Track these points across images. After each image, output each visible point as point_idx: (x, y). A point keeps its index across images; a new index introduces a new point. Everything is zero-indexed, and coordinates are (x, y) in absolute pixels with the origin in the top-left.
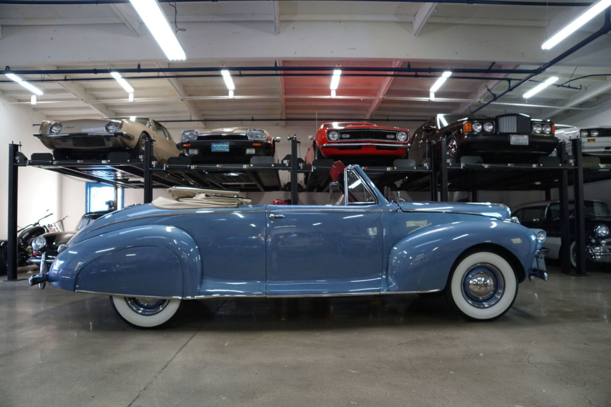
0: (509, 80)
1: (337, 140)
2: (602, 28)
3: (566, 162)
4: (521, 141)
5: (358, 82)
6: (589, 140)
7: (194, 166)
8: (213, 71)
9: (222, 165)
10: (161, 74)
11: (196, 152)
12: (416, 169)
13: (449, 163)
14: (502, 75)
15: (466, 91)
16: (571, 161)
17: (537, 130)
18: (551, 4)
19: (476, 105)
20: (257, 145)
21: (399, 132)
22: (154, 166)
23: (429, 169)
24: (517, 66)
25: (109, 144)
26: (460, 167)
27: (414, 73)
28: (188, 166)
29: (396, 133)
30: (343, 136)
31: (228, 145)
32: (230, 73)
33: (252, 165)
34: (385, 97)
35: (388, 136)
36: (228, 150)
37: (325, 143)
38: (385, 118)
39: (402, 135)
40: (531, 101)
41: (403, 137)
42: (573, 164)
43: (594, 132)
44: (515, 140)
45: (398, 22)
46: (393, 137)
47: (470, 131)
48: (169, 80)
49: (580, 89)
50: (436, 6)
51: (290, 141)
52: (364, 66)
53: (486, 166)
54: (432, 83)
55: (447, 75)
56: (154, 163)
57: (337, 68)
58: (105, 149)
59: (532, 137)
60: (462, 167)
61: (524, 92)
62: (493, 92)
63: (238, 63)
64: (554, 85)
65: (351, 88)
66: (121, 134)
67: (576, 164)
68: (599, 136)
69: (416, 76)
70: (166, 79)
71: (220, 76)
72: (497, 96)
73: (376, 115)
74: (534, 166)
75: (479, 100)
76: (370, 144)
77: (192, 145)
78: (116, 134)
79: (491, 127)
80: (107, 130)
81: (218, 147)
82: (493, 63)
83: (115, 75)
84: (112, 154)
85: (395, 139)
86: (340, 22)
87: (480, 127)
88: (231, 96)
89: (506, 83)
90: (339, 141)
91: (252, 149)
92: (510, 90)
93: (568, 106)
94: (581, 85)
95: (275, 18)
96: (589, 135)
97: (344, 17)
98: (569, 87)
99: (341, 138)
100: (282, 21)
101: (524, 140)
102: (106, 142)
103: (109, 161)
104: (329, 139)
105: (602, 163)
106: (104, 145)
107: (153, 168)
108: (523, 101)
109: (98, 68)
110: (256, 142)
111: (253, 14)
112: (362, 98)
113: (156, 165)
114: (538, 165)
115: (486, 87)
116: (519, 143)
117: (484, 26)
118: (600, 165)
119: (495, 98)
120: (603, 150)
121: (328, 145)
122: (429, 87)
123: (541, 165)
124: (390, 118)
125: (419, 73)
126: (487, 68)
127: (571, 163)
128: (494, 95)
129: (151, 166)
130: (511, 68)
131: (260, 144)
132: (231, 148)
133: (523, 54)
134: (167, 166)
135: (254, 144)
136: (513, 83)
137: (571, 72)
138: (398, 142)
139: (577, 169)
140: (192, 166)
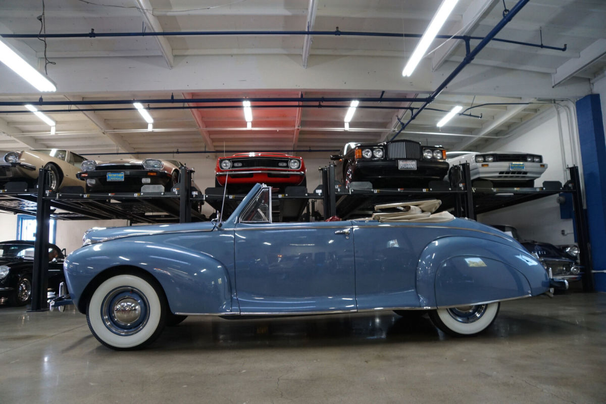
0: (412, 109)
1: (229, 168)
2: (465, 59)
3: (456, 186)
4: (409, 167)
5: (273, 113)
6: (483, 165)
7: (87, 195)
9: (114, 194)
10: (74, 107)
11: (93, 182)
12: (308, 196)
13: (337, 189)
14: (407, 104)
15: (380, 120)
16: (461, 185)
17: (428, 155)
20: (152, 174)
21: (291, 159)
22: (47, 195)
23: (321, 196)
24: (417, 95)
25: (10, 174)
26: (349, 192)
27: (317, 103)
28: (81, 195)
29: (288, 161)
30: (236, 165)
31: (123, 175)
32: (144, 105)
33: (142, 194)
34: (300, 128)
35: (280, 164)
36: (122, 180)
37: (218, 172)
39: (295, 162)
40: (444, 129)
41: (296, 164)
42: (463, 189)
43: (489, 158)
44: (402, 165)
45: (288, 55)
46: (285, 164)
47: (361, 157)
48: (84, 113)
49: (481, 117)
50: (311, 39)
52: (272, 97)
53: (376, 191)
54: (345, 113)
55: (355, 104)
56: (47, 192)
57: (246, 99)
58: (6, 179)
61: (437, 122)
62: (402, 121)
64: (460, 114)
65: (267, 120)
66: (19, 164)
67: (465, 187)
68: (494, 161)
69: (320, 106)
70: (81, 112)
71: (134, 109)
72: (405, 125)
74: (424, 190)
75: (393, 129)
76: (260, 172)
77: (91, 175)
78: (14, 164)
79: (381, 153)
80: (6, 159)
81: (112, 177)
82: (383, 92)
83: (29, 107)
84: (9, 184)
85: (287, 166)
86: (232, 56)
87: (370, 154)
88: (151, 129)
89: (409, 111)
90: (231, 169)
91: (147, 179)
92: (413, 118)
93: (482, 134)
94: (481, 114)
95: (162, 53)
96: (484, 161)
97: (235, 51)
98: (470, 115)
99: (233, 167)
100: (175, 56)
101: (412, 165)
102: (7, 173)
103: (6, 190)
104: (222, 168)
105: (494, 187)
106: (6, 175)
107: (46, 197)
108: (437, 130)
110: (151, 171)
111: (147, 49)
112: (278, 129)
113: (49, 194)
114: (428, 189)
115: (397, 116)
116: (407, 168)
117: (373, 57)
118: (492, 189)
119: (404, 126)
120: (498, 175)
121: (221, 173)
122: (343, 118)
123: (431, 189)
124: (312, 149)
125: (322, 104)
126: (379, 97)
127: (461, 187)
128: (402, 124)
129: (44, 194)
130: (412, 97)
131: (155, 174)
132: (126, 177)
134: (60, 195)
135: (149, 174)
136: (415, 111)
137: (471, 102)
138: (289, 169)
139: (466, 193)
140: (84, 195)
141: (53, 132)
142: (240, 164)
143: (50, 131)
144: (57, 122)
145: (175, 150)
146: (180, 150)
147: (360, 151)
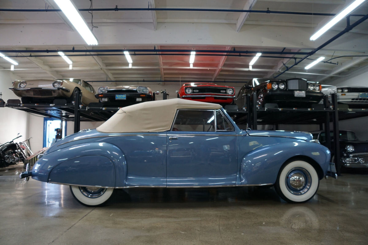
0: (295, 58)
1: (191, 93)
2: (346, 29)
3: (328, 107)
4: (301, 95)
5: (207, 59)
6: (342, 95)
7: (104, 108)
8: (119, 51)
10: (88, 53)
11: (106, 100)
12: (239, 111)
13: (258, 108)
14: (291, 56)
15: (271, 64)
16: (331, 107)
17: (311, 88)
18: (314, 14)
19: (276, 73)
20: (143, 96)
21: (228, 88)
22: (81, 108)
23: (246, 111)
24: (300, 50)
25: (55, 95)
26: (265, 110)
27: (238, 54)
28: (101, 108)
29: (226, 89)
30: (195, 91)
31: (125, 96)
32: (129, 53)
34: (222, 68)
35: (222, 91)
36: (125, 99)
37: (183, 95)
38: (223, 80)
39: (230, 90)
40: (309, 71)
41: (231, 91)
42: (332, 109)
43: (345, 90)
44: (297, 94)
45: (227, 24)
46: (224, 91)
47: (271, 88)
48: (94, 58)
49: (337, 64)
50: (249, 14)
51: (162, 93)
52: (209, 49)
53: (280, 109)
54: (251, 60)
55: (259, 55)
56: (81, 106)
57: (193, 51)
58: (52, 97)
59: (308, 92)
60: (266, 110)
61: (305, 66)
62: (287, 65)
63: (134, 47)
64: (322, 61)
65: (202, 62)
66: (62, 89)
67: (334, 108)
68: (348, 92)
69: (240, 56)
70: (91, 56)
71: (124, 55)
72: (289, 68)
73: (217, 79)
74: (309, 109)
75: (278, 70)
76: (210, 96)
77: (104, 95)
78: (59, 89)
79: (283, 86)
80: (54, 86)
81: (119, 97)
82: (285, 48)
83: (61, 53)
84: (56, 101)
85: (226, 93)
86: (193, 23)
87: (277, 86)
88: (130, 66)
89: (293, 60)
90: (192, 94)
91: (140, 98)
92: (296, 64)
93: (332, 74)
94: (338, 62)
95: (154, 21)
96: (342, 92)
97: (196, 20)
98: (331, 63)
99: (193, 92)
100: (158, 23)
101: (303, 94)
102: (53, 93)
103: (54, 104)
104: (186, 93)
105: (350, 108)
106: (52, 95)
107: (80, 109)
108: (305, 71)
109: (49, 49)
110: (142, 94)
111: (141, 18)
112: (208, 68)
113: (82, 107)
114: (311, 109)
115: (283, 62)
116: (300, 96)
117: (279, 26)
118: (349, 109)
119: (288, 69)
120: (351, 100)
121: (185, 96)
122: (249, 62)
123: (313, 109)
124: (226, 81)
125: (242, 54)
126: (281, 51)
127: (331, 108)
128: (287, 67)
129: (79, 108)
130: (296, 51)
131: (145, 96)
132: (127, 97)
133: (302, 43)
134: (89, 108)
135: (141, 95)
136: (298, 60)
137: (332, 54)
139: (335, 112)
140: (103, 108)
141: (71, 68)
142: (197, 91)
143: (69, 67)
144: (73, 62)
145: (142, 79)
146: (145, 79)
147: (271, 84)
